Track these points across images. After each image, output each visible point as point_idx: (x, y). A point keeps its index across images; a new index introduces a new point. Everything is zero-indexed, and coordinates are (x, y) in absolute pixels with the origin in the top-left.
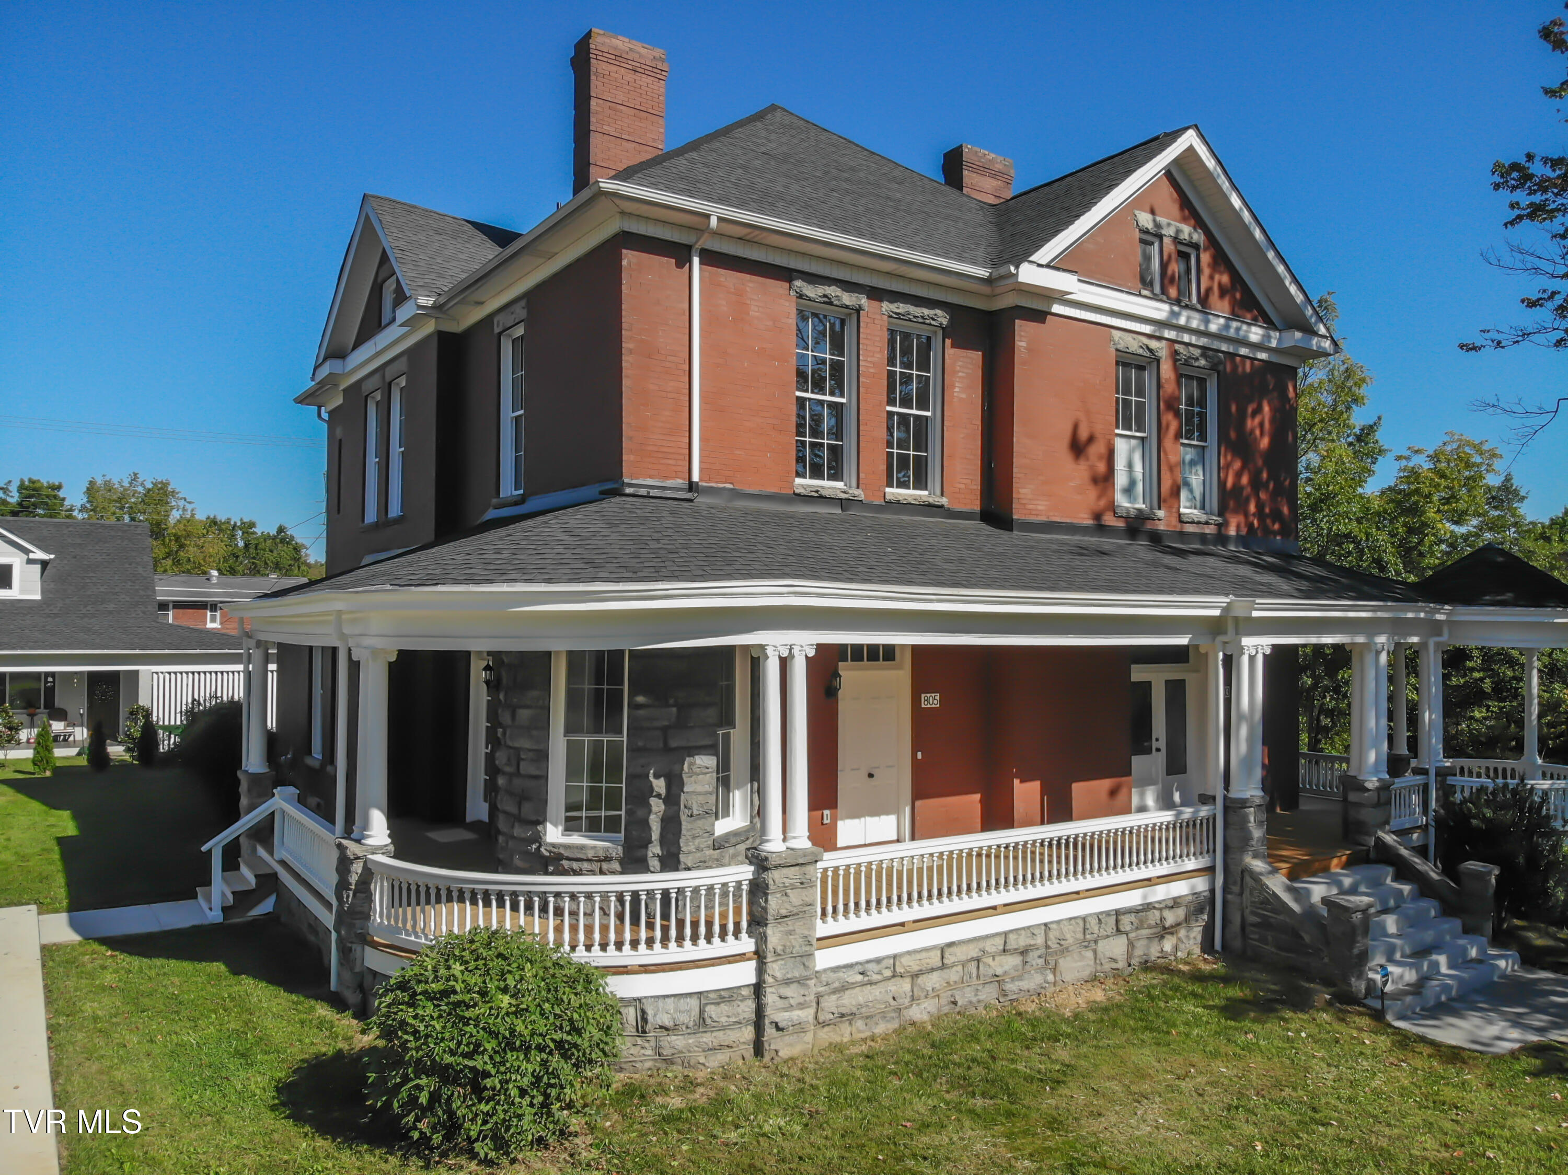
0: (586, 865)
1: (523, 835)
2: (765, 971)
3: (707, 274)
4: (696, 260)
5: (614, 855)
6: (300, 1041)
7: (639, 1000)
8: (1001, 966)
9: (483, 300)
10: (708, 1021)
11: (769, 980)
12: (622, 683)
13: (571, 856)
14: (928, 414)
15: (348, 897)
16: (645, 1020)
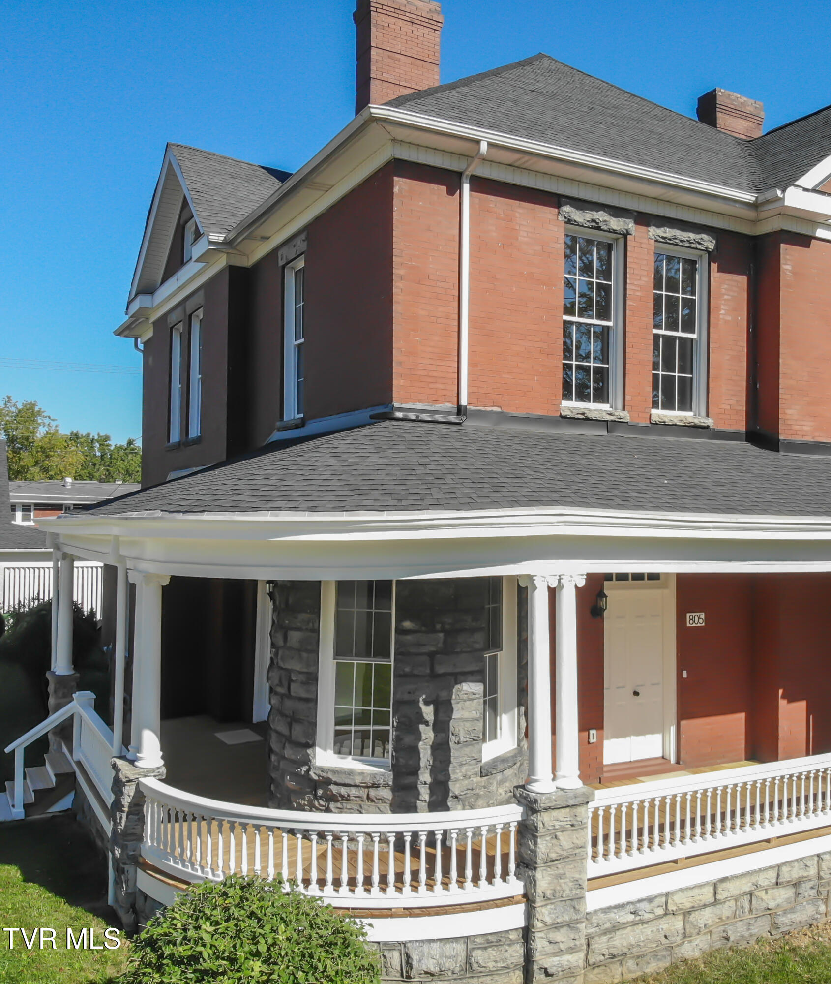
0: (353, 791)
1: (293, 757)
2: (534, 916)
3: (477, 201)
4: (466, 187)
5: (381, 782)
6: (70, 965)
7: (404, 944)
8: (774, 899)
9: (268, 235)
10: (475, 966)
11: (538, 924)
12: (390, 608)
13: (339, 781)
14: (694, 336)
15: (121, 818)
16: (409, 965)
